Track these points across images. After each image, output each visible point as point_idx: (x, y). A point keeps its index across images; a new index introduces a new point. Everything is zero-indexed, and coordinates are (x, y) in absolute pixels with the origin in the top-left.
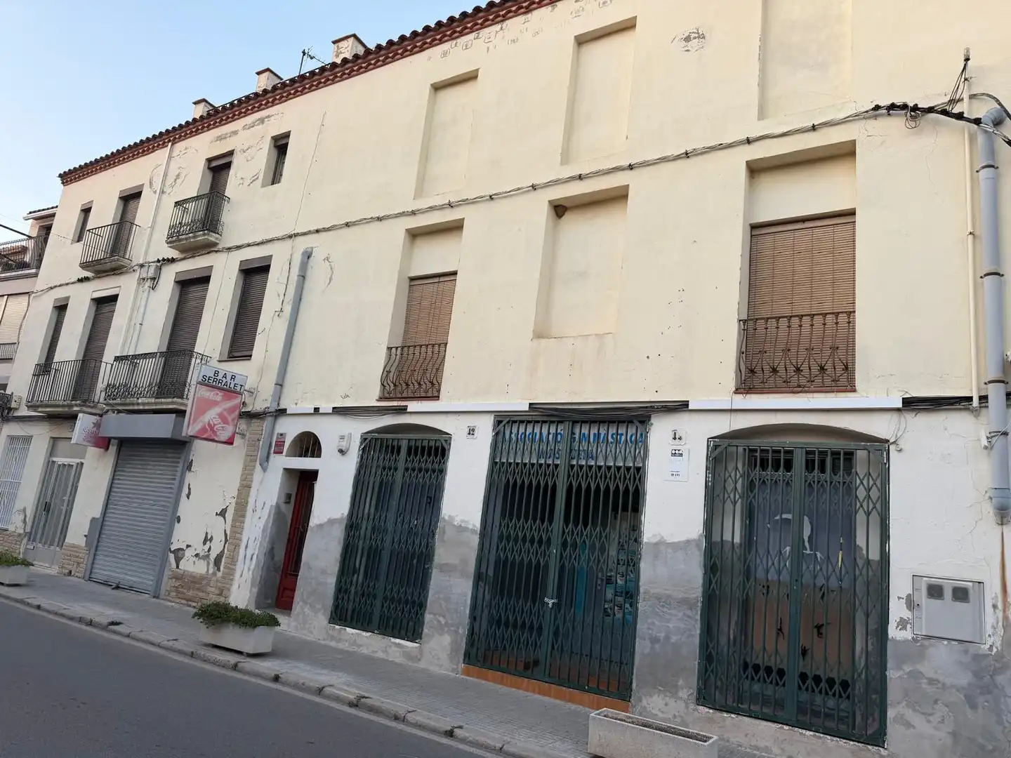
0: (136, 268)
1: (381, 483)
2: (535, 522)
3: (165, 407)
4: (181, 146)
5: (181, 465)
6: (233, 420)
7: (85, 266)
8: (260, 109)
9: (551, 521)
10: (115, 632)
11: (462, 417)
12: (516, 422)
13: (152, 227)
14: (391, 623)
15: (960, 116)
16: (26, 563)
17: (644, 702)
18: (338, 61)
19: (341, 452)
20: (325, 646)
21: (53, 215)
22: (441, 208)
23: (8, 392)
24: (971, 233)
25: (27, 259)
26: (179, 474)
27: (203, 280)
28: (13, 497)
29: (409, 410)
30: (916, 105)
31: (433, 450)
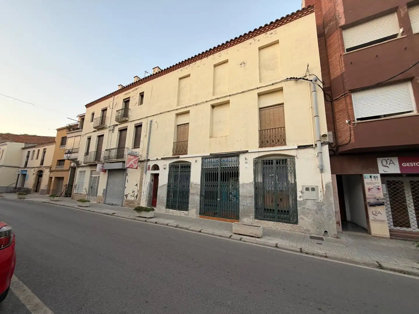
0: (108, 127)
1: (175, 175)
2: (213, 181)
3: (119, 161)
4: (116, 96)
5: (125, 174)
7: (95, 128)
8: (136, 86)
9: (217, 181)
10: (114, 216)
11: (194, 158)
12: (207, 158)
13: (111, 117)
14: (181, 207)
15: (307, 80)
16: (89, 201)
17: (242, 220)
18: (155, 73)
19: (164, 169)
20: (165, 214)
21: (84, 116)
22: (184, 108)
23: (78, 160)
24: (311, 107)
25: (79, 127)
26: (124, 177)
27: (126, 129)
28: (82, 185)
29: (180, 157)
30: (297, 77)
31: (187, 167)
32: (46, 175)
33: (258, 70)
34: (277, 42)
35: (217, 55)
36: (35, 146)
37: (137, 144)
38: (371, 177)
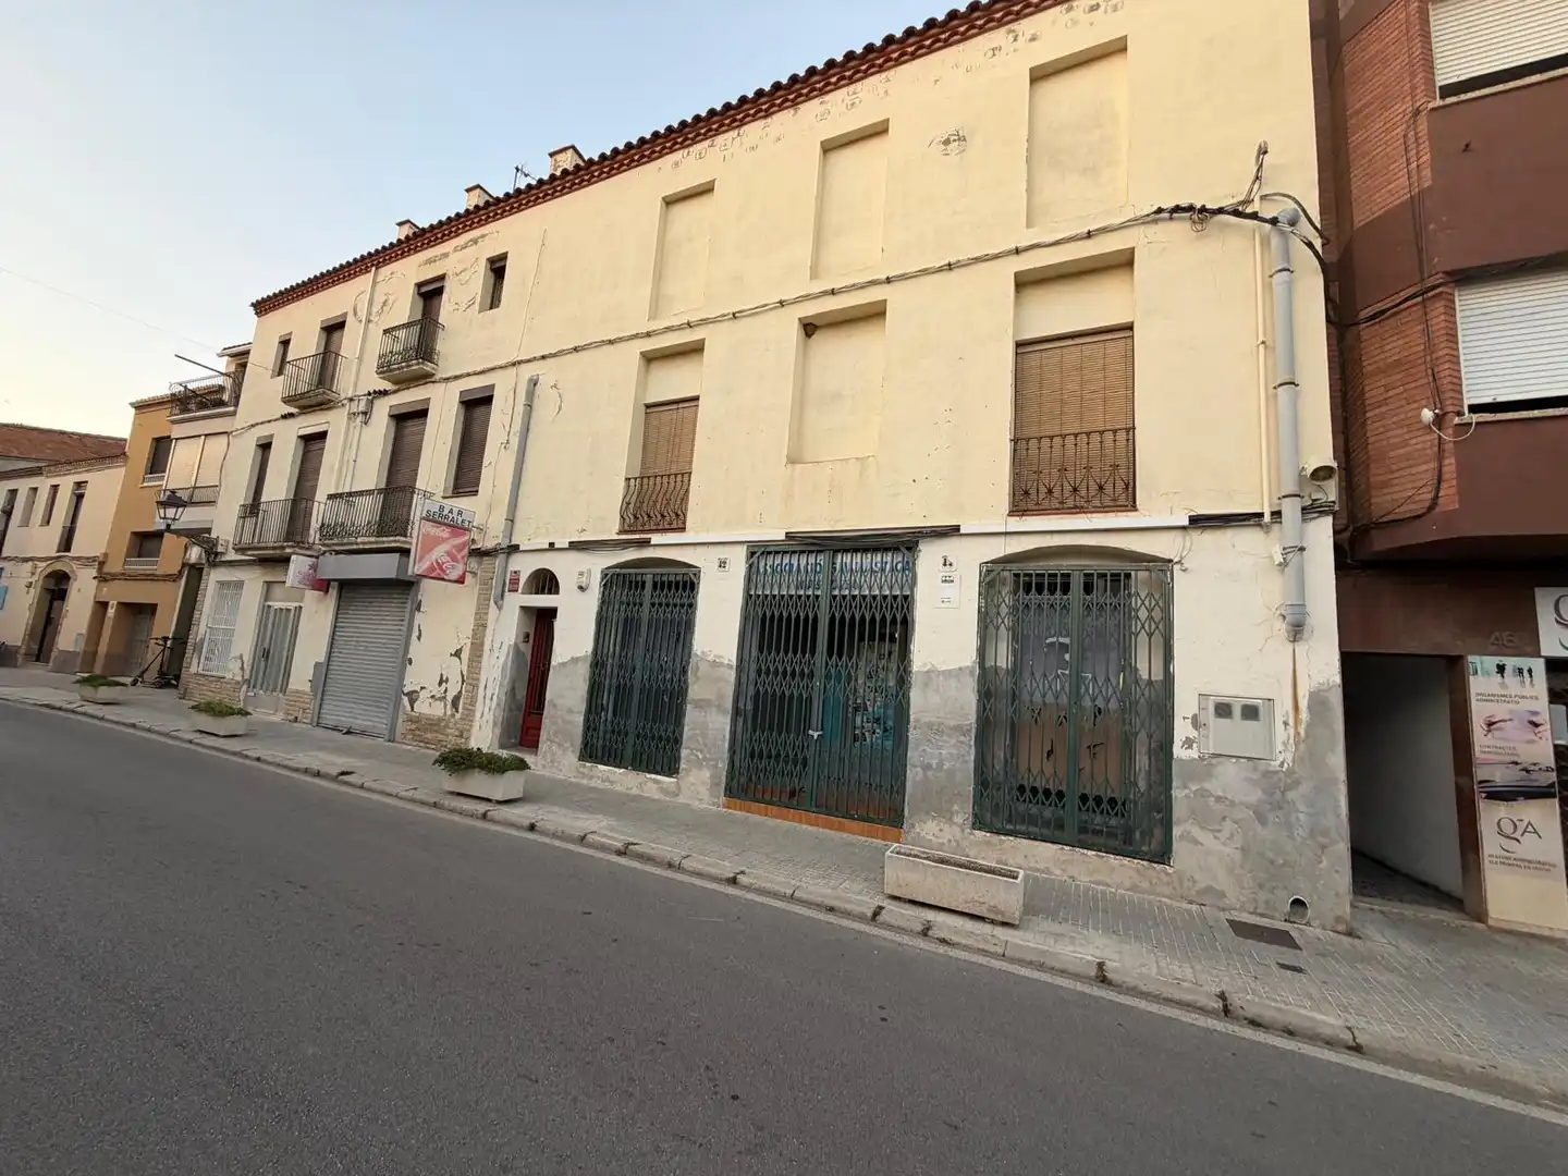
0: (345, 402)
1: (626, 620)
2: (795, 655)
3: (386, 545)
4: (385, 271)
5: (409, 605)
6: (463, 558)
7: (287, 400)
8: (471, 229)
9: (813, 653)
10: (346, 783)
11: (712, 549)
12: (770, 553)
13: (360, 359)
14: (645, 757)
15: (1254, 216)
16: (244, 713)
17: (918, 830)
19: (581, 588)
20: (578, 784)
21: (248, 352)
22: (679, 328)
23: (214, 535)
24: (1263, 343)
25: (226, 397)
26: (407, 615)
27: (421, 414)
28: (228, 644)
29: (652, 543)
30: (1204, 206)
31: (680, 585)
32: (83, 592)
33: (1024, 167)
34: (1118, 48)
35: (838, 99)
36: (40, 468)
37: (465, 478)
38: (1501, 669)
